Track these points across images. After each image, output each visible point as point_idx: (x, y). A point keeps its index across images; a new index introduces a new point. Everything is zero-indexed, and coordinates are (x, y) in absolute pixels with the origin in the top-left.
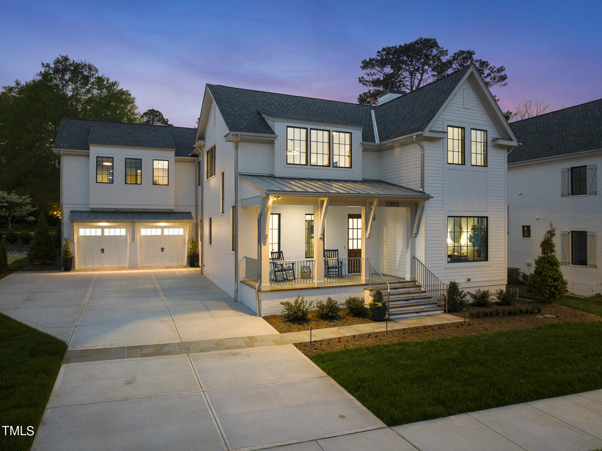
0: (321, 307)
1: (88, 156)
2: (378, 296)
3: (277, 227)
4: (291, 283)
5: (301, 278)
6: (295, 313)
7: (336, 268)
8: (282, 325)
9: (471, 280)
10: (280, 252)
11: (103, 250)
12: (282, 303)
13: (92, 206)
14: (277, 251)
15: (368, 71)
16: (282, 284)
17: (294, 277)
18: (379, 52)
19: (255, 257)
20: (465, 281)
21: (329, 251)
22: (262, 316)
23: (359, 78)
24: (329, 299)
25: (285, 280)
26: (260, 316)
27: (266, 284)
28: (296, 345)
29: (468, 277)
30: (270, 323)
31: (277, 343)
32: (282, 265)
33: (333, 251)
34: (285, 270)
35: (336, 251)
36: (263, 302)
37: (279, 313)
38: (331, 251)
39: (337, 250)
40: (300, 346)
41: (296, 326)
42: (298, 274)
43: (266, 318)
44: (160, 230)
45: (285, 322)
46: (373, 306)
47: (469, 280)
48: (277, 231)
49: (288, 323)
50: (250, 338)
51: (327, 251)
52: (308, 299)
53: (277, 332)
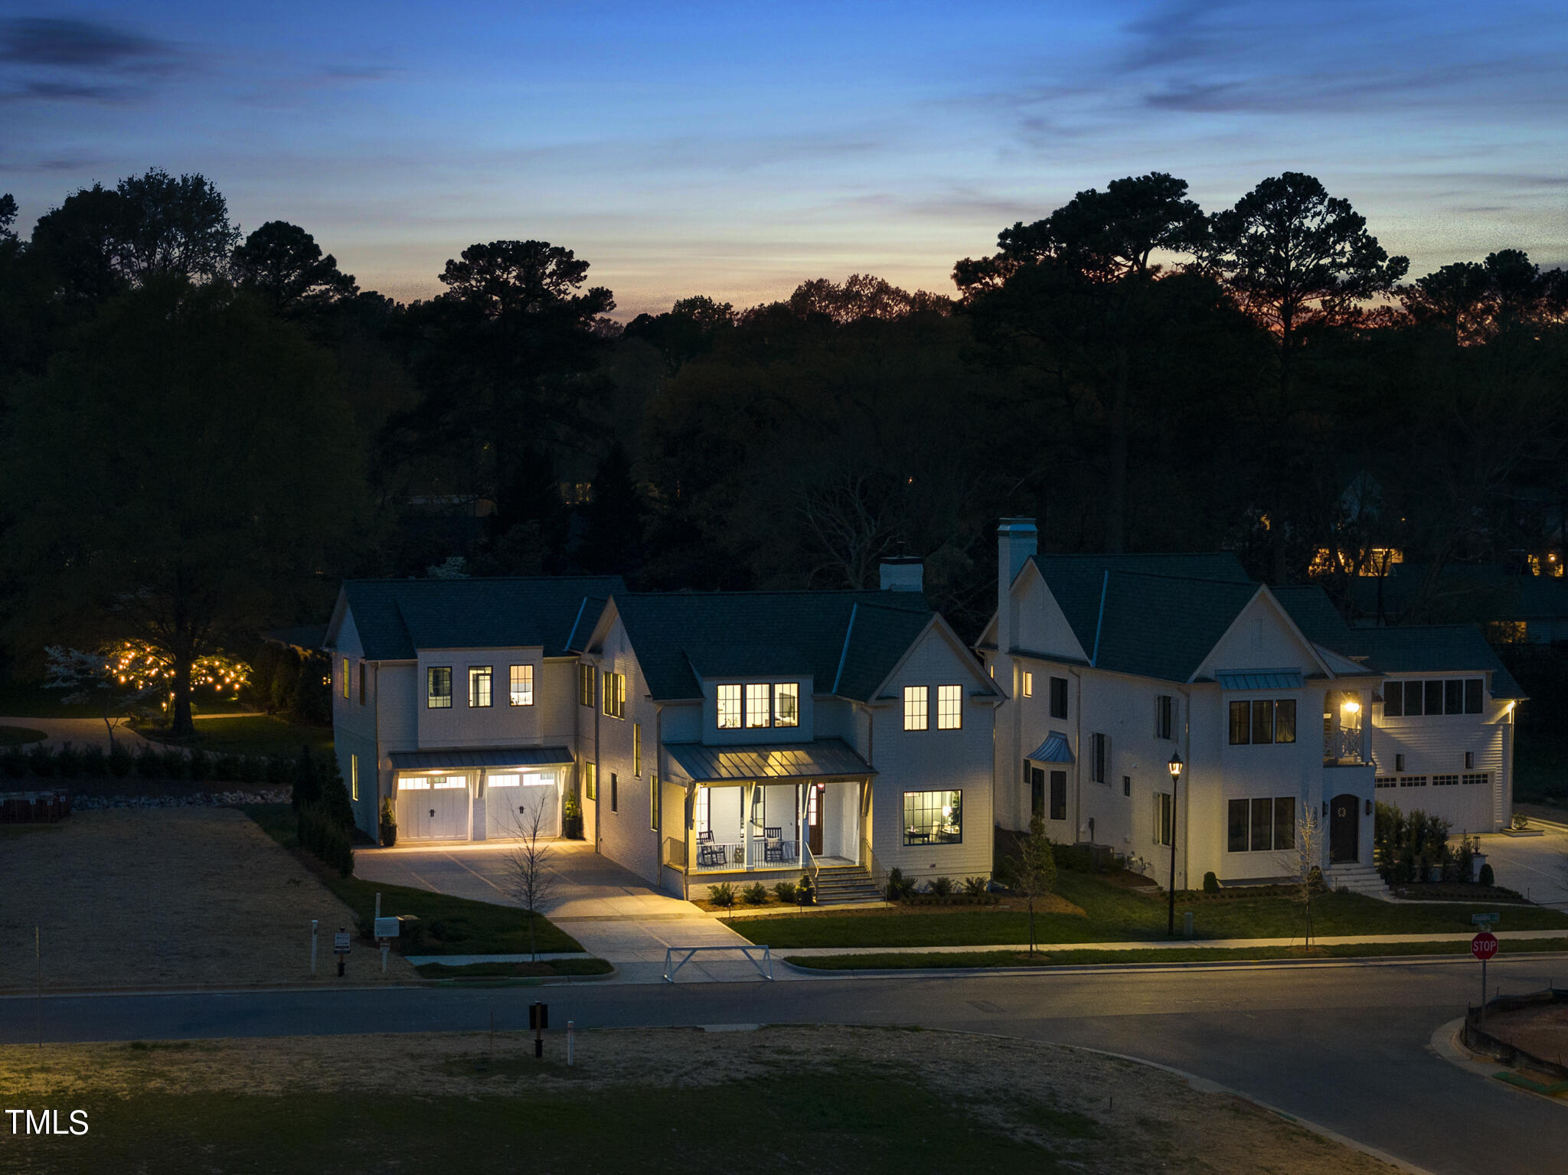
0: (748, 891)
1: (415, 665)
2: (805, 882)
3: (707, 802)
4: (722, 867)
5: (736, 862)
6: (721, 896)
7: (778, 850)
8: (708, 907)
9: (937, 867)
10: (709, 832)
11: (432, 812)
12: (709, 887)
13: (422, 746)
14: (707, 830)
16: (709, 868)
17: (725, 859)
19: (683, 841)
20: (928, 867)
21: (770, 829)
22: (690, 899)
24: (757, 884)
25: (714, 864)
26: (687, 900)
27: (693, 868)
28: (718, 919)
29: (934, 863)
30: (697, 905)
31: (701, 917)
32: (711, 847)
33: (775, 829)
34: (716, 853)
35: (778, 829)
36: (690, 886)
37: (706, 898)
38: (773, 829)
39: (780, 828)
40: (722, 920)
41: (722, 907)
42: (730, 857)
43: (692, 902)
44: (518, 776)
45: (712, 904)
46: (800, 891)
47: (933, 866)
48: (707, 806)
49: (714, 906)
50: (679, 914)
51: (767, 829)
52: (733, 884)
53: (703, 912)
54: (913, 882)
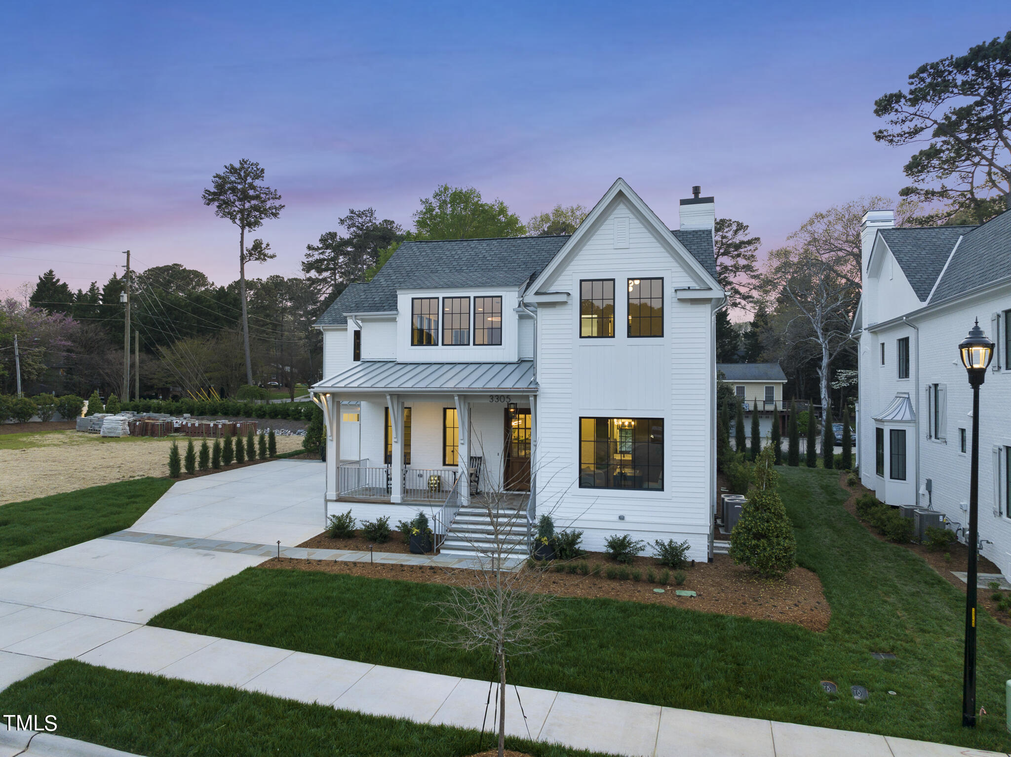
0: (369, 525)
1: (346, 330)
2: (419, 522)
6: (336, 528)
9: (627, 518)
15: (893, 116)
18: (911, 77)
20: (616, 518)
23: (875, 134)
28: (273, 559)
29: (621, 513)
35: (479, 458)
45: (327, 537)
47: (622, 518)
53: (295, 545)
54: (576, 536)
